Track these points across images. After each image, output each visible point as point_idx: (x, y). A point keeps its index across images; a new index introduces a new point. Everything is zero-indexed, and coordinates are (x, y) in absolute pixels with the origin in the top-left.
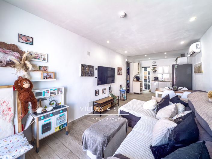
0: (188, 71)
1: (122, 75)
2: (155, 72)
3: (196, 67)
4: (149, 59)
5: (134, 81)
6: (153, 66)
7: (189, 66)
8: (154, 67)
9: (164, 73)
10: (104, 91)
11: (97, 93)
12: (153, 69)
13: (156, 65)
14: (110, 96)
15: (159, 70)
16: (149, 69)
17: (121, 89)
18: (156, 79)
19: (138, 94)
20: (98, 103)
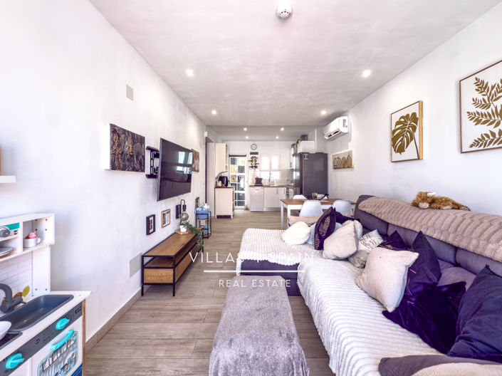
0: (318, 166)
1: (198, 171)
2: (256, 167)
3: (338, 158)
4: (247, 137)
5: (217, 187)
6: (251, 153)
7: (323, 157)
8: (254, 155)
9: (270, 171)
10: (167, 216)
11: (150, 225)
12: (252, 161)
13: (257, 153)
14: (183, 230)
15: (264, 161)
16: (240, 162)
17: (198, 209)
18: (258, 182)
19: (228, 217)
20: (154, 257)
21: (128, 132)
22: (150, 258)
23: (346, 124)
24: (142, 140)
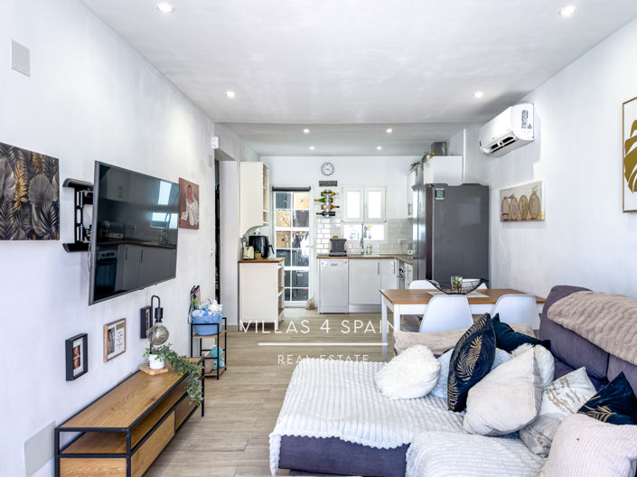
0: (469, 213)
2: (332, 214)
3: (512, 197)
4: (312, 148)
5: (243, 260)
6: (322, 184)
7: (478, 193)
8: (328, 188)
9: (365, 222)
10: (117, 334)
12: (323, 200)
13: (334, 184)
14: (157, 364)
15: (350, 204)
17: (196, 313)
18: (338, 247)
21: (16, 150)
22: (74, 434)
23: (529, 121)
24: (51, 166)
